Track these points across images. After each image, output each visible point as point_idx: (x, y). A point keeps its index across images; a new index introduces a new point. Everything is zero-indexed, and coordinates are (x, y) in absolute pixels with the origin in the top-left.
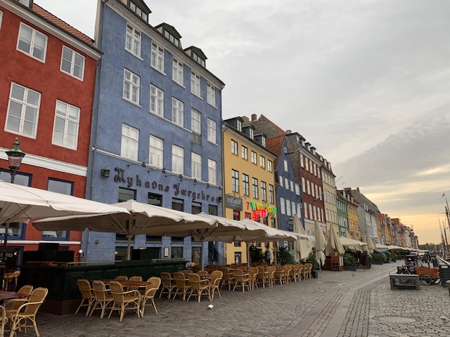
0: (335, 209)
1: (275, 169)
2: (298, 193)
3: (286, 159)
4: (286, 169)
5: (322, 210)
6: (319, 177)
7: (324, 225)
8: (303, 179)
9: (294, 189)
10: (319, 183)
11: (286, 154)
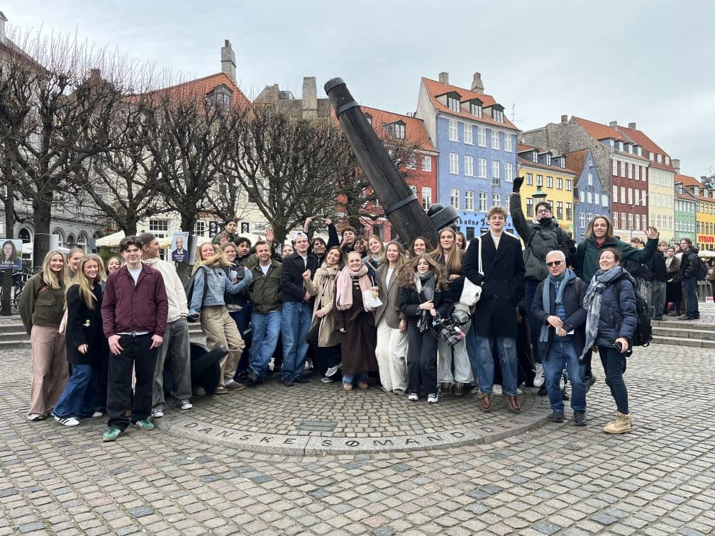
1: (575, 185)
2: (605, 203)
3: (592, 173)
4: (590, 183)
5: (644, 216)
6: (644, 179)
8: (615, 188)
9: (600, 200)
10: (644, 186)
11: (591, 167)
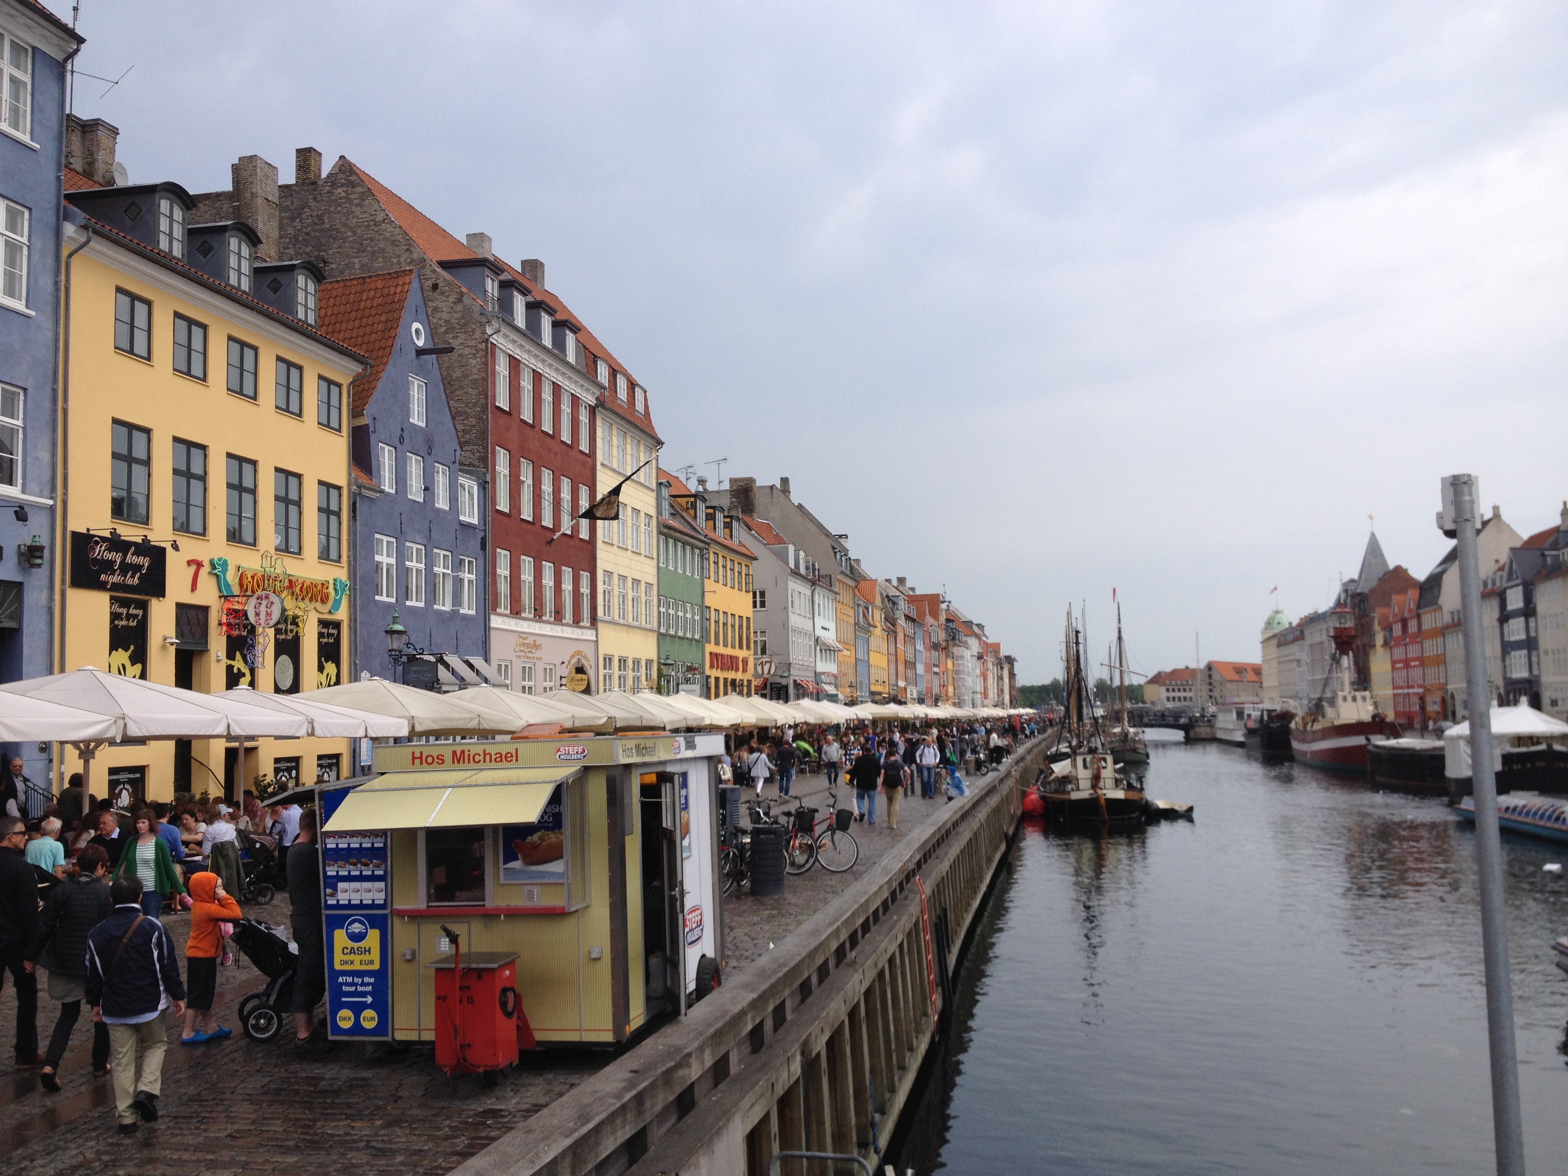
0: (647, 571)
1: (356, 413)
2: (471, 516)
3: (421, 371)
4: (417, 419)
5: (585, 576)
6: (584, 447)
7: (590, 635)
8: (502, 457)
9: (453, 499)
10: (584, 470)
11: (420, 352)
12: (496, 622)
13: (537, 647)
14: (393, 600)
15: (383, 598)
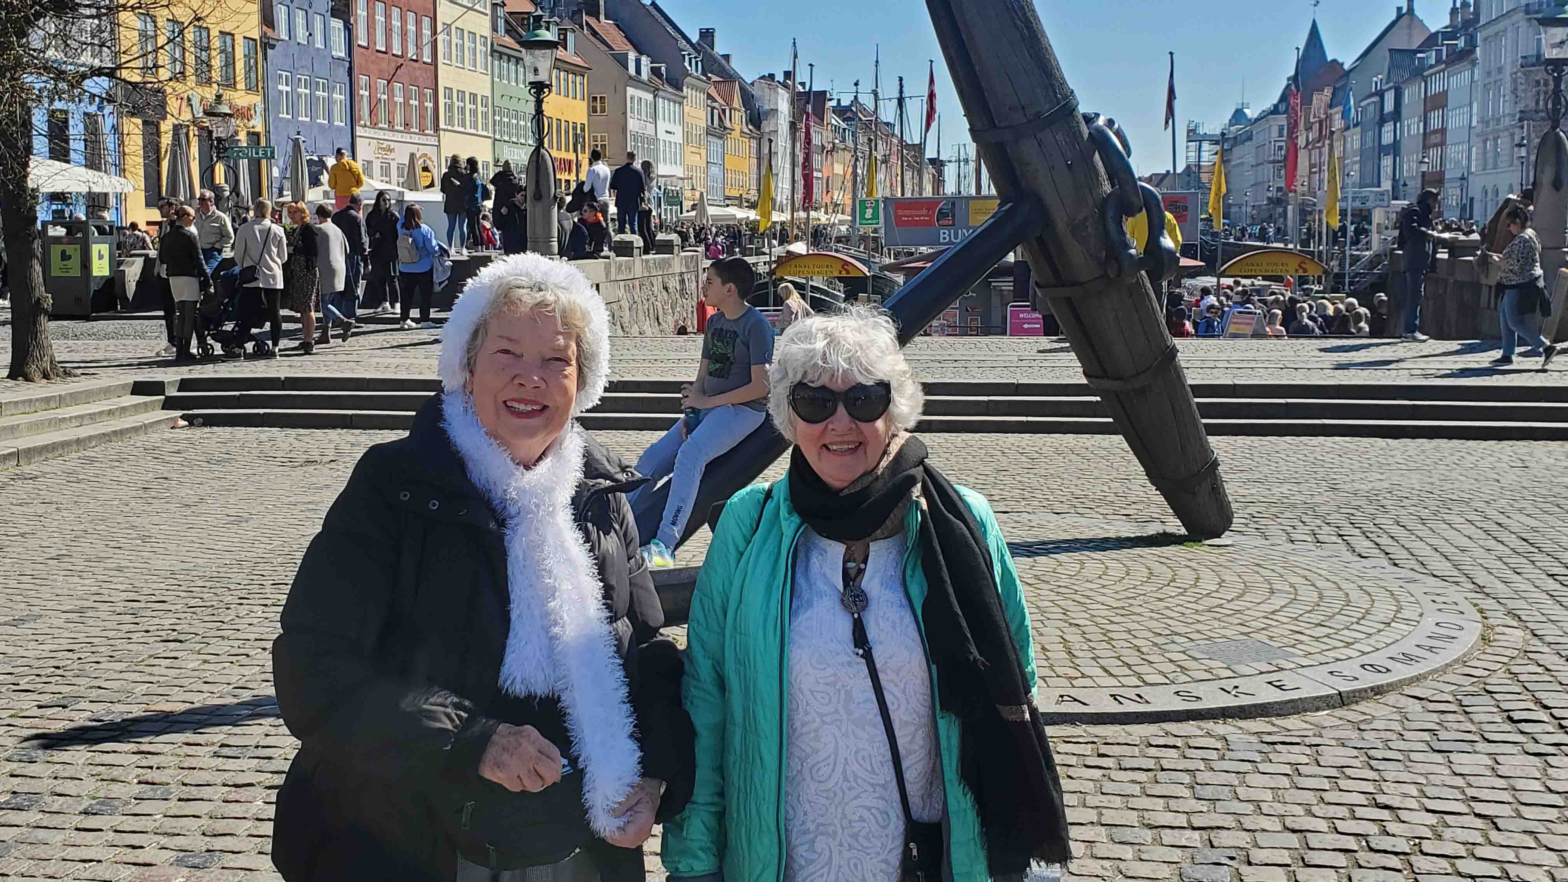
0: (482, 86)
2: (338, 49)
5: (429, 92)
7: (433, 141)
9: (327, 37)
10: (427, 5)
12: (359, 131)
13: (391, 150)
14: (290, 117)
15: (285, 116)
